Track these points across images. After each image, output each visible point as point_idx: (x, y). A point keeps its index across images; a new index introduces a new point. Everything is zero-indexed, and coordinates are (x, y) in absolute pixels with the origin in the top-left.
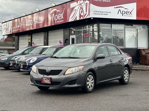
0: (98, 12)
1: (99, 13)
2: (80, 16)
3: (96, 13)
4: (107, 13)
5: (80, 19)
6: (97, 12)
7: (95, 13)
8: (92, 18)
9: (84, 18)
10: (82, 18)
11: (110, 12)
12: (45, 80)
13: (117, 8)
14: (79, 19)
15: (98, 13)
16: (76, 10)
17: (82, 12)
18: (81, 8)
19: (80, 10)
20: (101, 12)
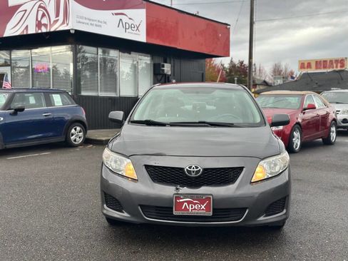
0: (85, 19)
1: (87, 21)
2: (39, 25)
3: (81, 20)
4: (100, 24)
5: (40, 31)
6: (82, 18)
7: (78, 20)
8: (72, 32)
9: (52, 30)
10: (44, 30)
11: (105, 23)
12: (189, 203)
13: (116, 14)
14: (34, 32)
15: (84, 21)
16: (26, 10)
17: (43, 15)
18: (40, 7)
19: (38, 11)
20: (90, 20)
